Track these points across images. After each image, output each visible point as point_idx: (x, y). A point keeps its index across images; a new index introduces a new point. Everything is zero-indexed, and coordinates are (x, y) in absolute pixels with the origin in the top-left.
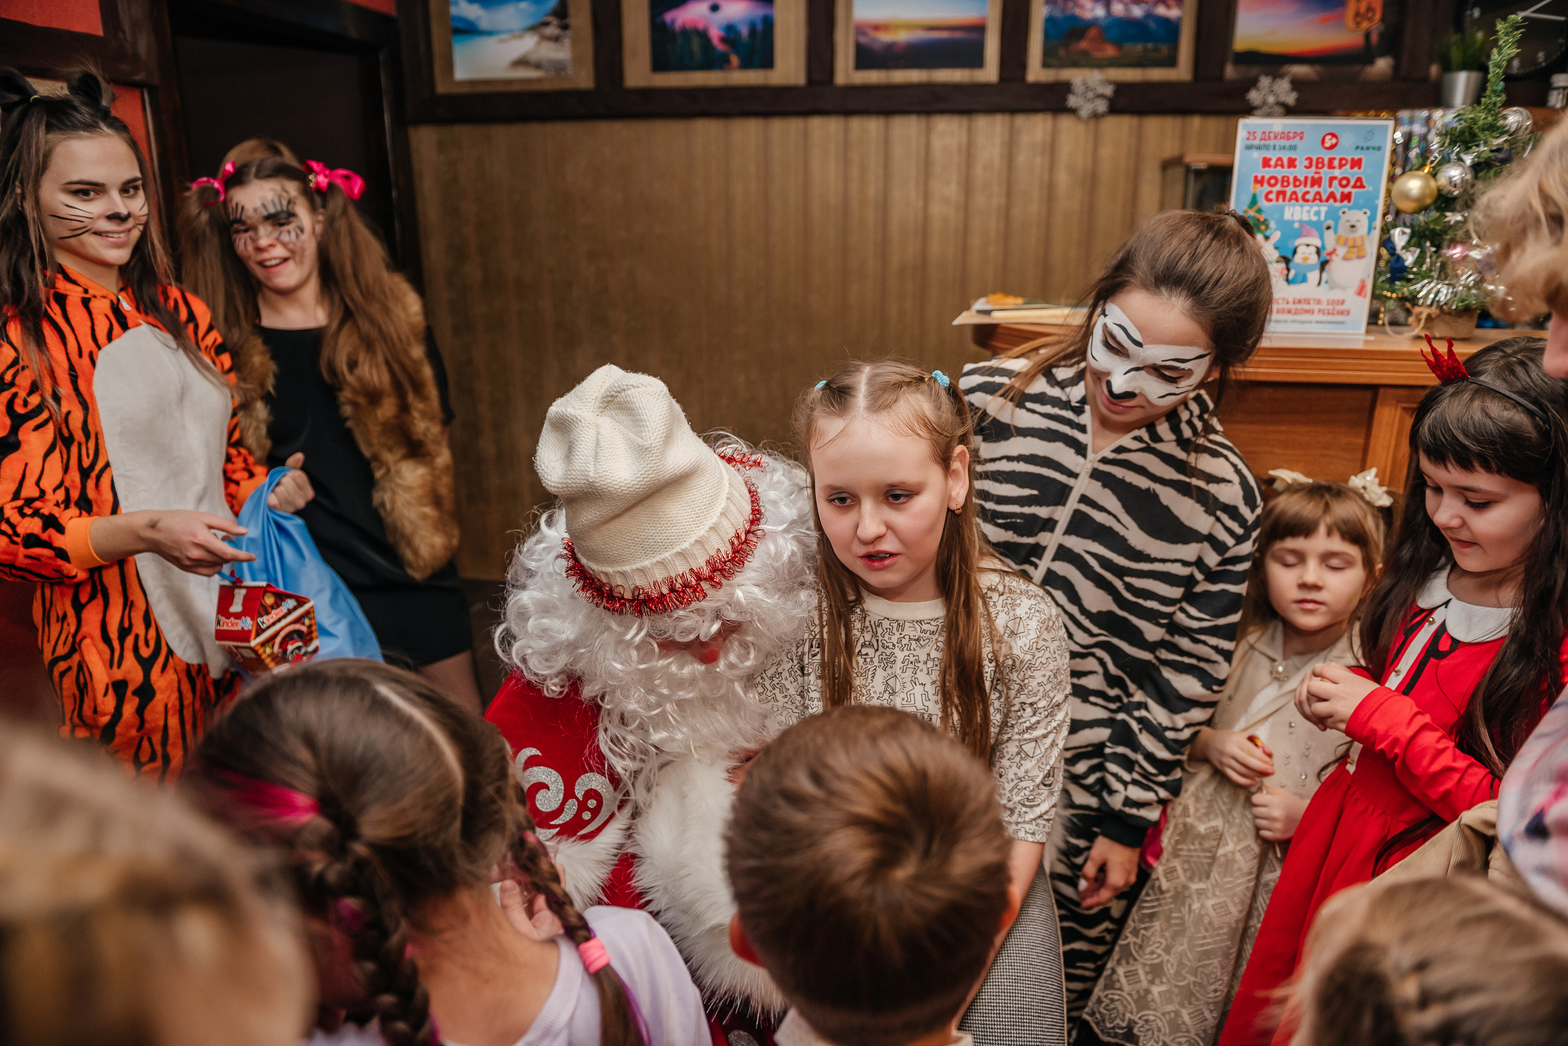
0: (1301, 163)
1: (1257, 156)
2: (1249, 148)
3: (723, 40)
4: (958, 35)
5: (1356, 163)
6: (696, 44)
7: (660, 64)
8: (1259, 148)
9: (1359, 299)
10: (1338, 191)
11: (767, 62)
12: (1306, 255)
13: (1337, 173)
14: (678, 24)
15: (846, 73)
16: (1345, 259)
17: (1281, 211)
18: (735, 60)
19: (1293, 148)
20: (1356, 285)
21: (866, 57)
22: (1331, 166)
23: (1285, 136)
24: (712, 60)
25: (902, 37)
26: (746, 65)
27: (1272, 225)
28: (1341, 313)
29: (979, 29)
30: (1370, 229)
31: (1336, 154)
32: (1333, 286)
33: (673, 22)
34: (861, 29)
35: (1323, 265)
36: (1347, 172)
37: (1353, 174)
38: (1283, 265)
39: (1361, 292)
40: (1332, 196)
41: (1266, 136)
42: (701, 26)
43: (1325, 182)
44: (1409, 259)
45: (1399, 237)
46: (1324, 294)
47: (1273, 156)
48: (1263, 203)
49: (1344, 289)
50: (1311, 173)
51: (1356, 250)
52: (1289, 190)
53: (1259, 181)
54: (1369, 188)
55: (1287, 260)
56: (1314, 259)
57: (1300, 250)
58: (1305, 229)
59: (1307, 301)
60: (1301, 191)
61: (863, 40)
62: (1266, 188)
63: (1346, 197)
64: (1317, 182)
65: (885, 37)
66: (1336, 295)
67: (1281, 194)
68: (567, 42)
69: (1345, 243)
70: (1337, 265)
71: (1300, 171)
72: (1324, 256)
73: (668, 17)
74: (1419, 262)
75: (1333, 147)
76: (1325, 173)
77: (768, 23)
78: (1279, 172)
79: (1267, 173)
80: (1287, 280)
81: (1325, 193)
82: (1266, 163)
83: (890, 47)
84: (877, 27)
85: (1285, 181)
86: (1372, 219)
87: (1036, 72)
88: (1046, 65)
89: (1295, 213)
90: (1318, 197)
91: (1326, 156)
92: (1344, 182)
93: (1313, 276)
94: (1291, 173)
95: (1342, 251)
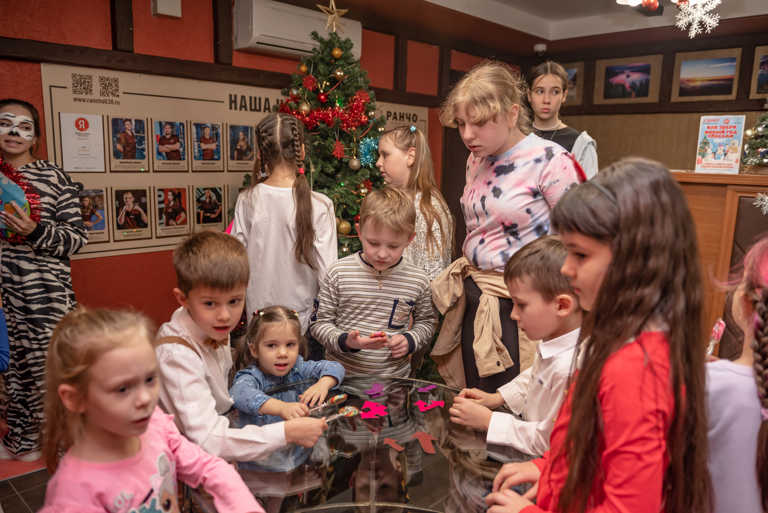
0: (719, 127)
1: (706, 126)
2: (704, 124)
3: (630, 87)
4: (722, 82)
5: (734, 127)
6: (620, 90)
7: (606, 96)
8: (707, 124)
9: (736, 164)
10: (729, 134)
11: (646, 94)
12: (720, 151)
13: (729, 130)
14: (614, 83)
15: (675, 97)
16: (732, 153)
17: (713, 140)
18: (634, 94)
19: (716, 123)
20: (735, 160)
21: (683, 92)
22: (727, 128)
23: (714, 120)
24: (625, 94)
25: (698, 84)
26: (638, 96)
27: (710, 144)
28: (731, 167)
29: (731, 80)
30: (739, 144)
31: (729, 125)
32: (728, 160)
33: (613, 82)
34: (682, 82)
35: (725, 154)
36: (732, 129)
37: (733, 130)
38: (713, 154)
39: (737, 162)
40: (727, 136)
41: (709, 120)
42: (622, 83)
43: (725, 132)
44: (747, 152)
45: (746, 146)
46: (726, 162)
47: (711, 125)
48: (708, 138)
49: (732, 161)
50: (721, 130)
51: (735, 150)
52: (715, 134)
53: (707, 132)
54: (738, 134)
55: (714, 153)
56: (722, 153)
57: (719, 150)
58: (720, 145)
59: (721, 164)
60: (718, 135)
61: (683, 85)
62: (709, 134)
63: (732, 136)
64: (723, 132)
65: (692, 84)
66: (729, 162)
67: (713, 136)
68: (575, 89)
69: (732, 148)
70: (729, 155)
71: (718, 130)
72: (725, 152)
73: (611, 80)
74: (749, 153)
75: (728, 123)
76: (726, 130)
77: (647, 82)
78: (712, 130)
79: (709, 130)
80: (715, 158)
81: (725, 134)
82: (709, 127)
83: (694, 87)
84: (689, 81)
85: (714, 132)
86: (739, 142)
87: (754, 95)
88: (758, 92)
89: (717, 140)
90: (723, 136)
91: (726, 125)
92: (731, 132)
93: (723, 157)
94: (716, 130)
95: (731, 151)
